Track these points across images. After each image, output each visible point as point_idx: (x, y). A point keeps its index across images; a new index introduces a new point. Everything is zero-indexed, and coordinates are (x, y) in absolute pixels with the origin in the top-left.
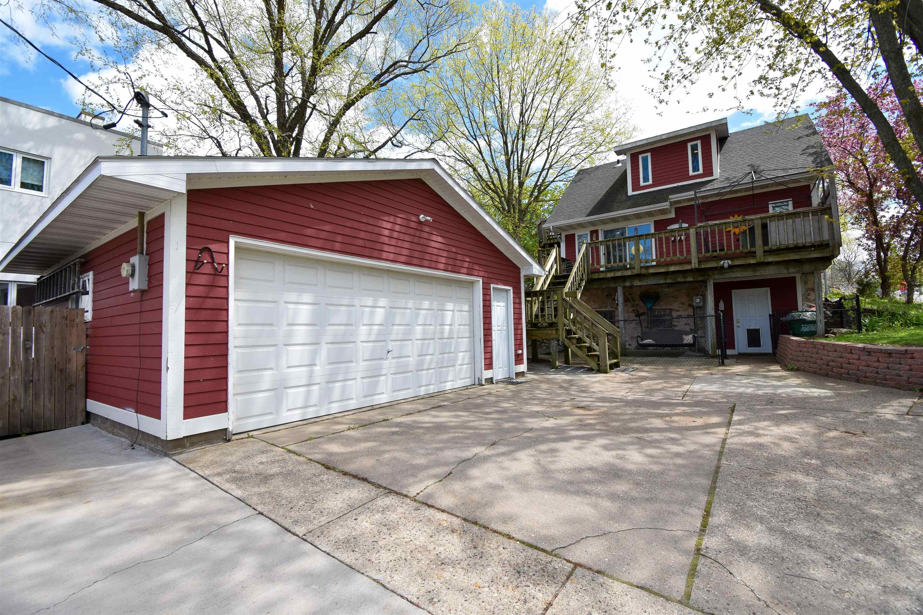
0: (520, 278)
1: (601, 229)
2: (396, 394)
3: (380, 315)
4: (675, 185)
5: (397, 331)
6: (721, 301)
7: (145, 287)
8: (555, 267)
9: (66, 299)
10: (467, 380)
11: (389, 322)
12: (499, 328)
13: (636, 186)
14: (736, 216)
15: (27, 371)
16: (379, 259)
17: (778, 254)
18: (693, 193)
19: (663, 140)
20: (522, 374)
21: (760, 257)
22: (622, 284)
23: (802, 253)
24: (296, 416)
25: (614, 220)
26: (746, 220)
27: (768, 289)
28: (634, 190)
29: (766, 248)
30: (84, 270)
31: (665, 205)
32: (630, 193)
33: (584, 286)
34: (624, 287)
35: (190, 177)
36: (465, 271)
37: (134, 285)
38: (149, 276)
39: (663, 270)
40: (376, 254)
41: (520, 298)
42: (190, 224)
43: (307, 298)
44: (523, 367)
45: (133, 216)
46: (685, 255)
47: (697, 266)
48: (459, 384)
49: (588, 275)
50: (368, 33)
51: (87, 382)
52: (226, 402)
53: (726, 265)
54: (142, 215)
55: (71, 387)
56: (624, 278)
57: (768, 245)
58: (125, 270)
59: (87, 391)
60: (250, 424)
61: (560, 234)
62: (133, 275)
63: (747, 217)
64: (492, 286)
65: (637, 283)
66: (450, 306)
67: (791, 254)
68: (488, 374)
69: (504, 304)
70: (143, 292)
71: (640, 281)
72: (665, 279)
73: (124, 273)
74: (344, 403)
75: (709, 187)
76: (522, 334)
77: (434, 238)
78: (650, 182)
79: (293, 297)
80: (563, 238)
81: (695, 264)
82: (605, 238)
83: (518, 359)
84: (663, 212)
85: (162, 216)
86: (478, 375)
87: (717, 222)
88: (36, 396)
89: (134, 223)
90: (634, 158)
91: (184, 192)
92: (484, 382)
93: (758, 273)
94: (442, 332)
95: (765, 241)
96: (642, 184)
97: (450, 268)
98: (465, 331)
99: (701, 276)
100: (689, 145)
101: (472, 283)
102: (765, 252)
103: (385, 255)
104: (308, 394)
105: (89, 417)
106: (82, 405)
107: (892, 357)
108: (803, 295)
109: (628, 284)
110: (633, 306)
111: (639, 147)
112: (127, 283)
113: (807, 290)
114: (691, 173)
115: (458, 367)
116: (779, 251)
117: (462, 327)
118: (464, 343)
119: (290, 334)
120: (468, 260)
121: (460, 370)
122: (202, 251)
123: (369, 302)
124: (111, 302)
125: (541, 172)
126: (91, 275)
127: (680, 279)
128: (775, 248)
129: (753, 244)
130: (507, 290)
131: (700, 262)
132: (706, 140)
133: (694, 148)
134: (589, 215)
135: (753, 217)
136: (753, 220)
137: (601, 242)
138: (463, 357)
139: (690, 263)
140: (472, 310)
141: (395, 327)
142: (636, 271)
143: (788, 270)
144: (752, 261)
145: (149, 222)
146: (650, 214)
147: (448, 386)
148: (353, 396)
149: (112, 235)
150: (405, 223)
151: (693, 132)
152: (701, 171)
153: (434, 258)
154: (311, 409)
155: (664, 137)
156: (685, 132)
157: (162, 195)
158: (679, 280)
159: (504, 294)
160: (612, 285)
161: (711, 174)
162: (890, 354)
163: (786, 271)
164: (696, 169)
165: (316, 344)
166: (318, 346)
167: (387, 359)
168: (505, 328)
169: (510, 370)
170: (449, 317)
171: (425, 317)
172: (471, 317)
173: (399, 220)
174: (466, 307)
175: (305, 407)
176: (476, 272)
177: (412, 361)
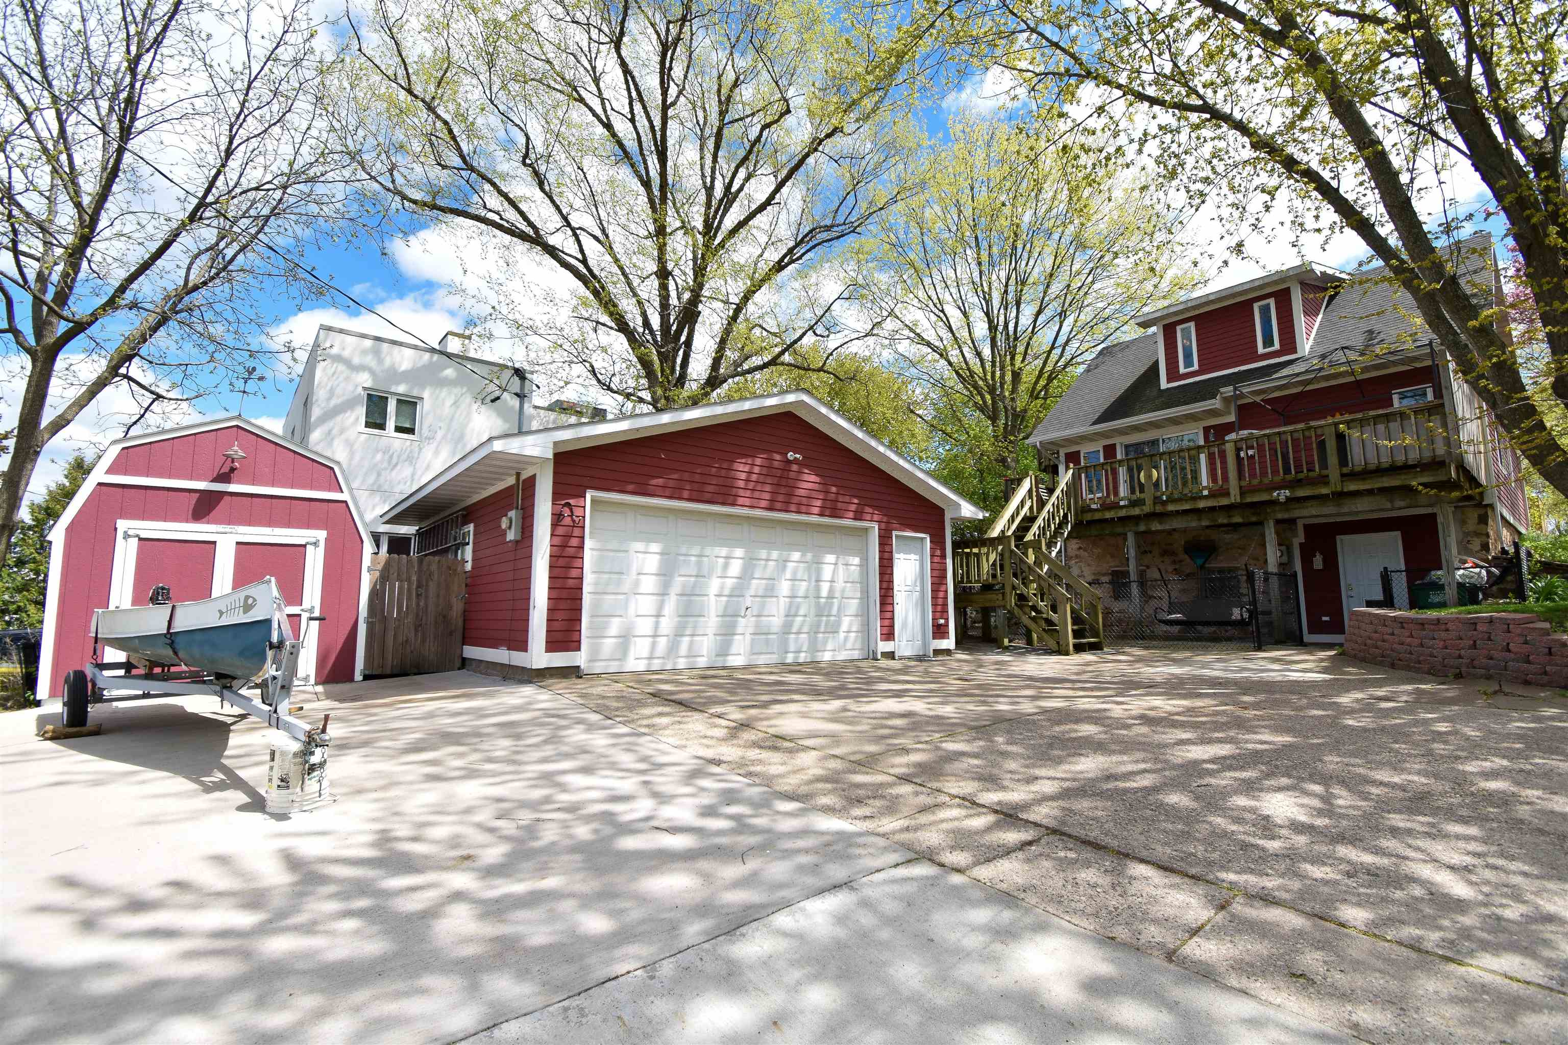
0: (943, 522)
1: (1120, 442)
2: (755, 657)
3: (736, 567)
4: (1236, 370)
5: (756, 585)
6: (1318, 554)
7: (519, 538)
8: (1028, 504)
9: (446, 551)
10: (857, 652)
11: (746, 575)
12: (908, 588)
13: (1173, 374)
14: (1338, 414)
15: (417, 615)
16: (733, 504)
17: (1364, 479)
18: (1231, 388)
19: (1212, 302)
20: (948, 652)
21: (1335, 483)
22: (1133, 528)
23: (1403, 477)
24: (641, 666)
25: (1136, 428)
26: (1311, 427)
27: (1398, 534)
28: (1169, 380)
29: (1345, 470)
30: (465, 523)
31: (1215, 403)
32: (1164, 384)
33: (1069, 533)
34: (1137, 534)
35: (555, 443)
36: (852, 515)
37: (511, 536)
38: (523, 528)
41: (943, 550)
42: (555, 483)
43: (655, 547)
44: (949, 643)
45: (511, 475)
46: (1220, 482)
47: (1238, 500)
48: (842, 656)
49: (1076, 515)
50: (770, 204)
51: (464, 628)
52: (579, 642)
53: (1282, 498)
54: (518, 475)
55: (451, 634)
56: (1136, 519)
57: (1347, 465)
58: (504, 523)
59: (464, 638)
60: (598, 668)
61: (1058, 453)
62: (510, 528)
63: (1313, 423)
64: (894, 533)
65: (1156, 526)
66: (830, 558)
67: (1385, 479)
68: (888, 646)
69: (917, 557)
70: (517, 542)
71: (1161, 523)
72: (1200, 520)
73: (504, 526)
74: (691, 660)
75: (1285, 372)
76: (946, 598)
77: (806, 477)
78: (1196, 367)
79: (640, 546)
80: (1062, 458)
81: (1235, 497)
82: (1127, 454)
83: (940, 631)
84: (1213, 413)
85: (534, 476)
86: (872, 647)
87: (1267, 431)
88: (423, 641)
89: (511, 481)
90: (1169, 331)
91: (551, 456)
92: (879, 657)
93: (1345, 509)
94: (818, 590)
95: (1343, 458)
96: (1182, 370)
97: (827, 512)
98: (854, 590)
99: (1254, 514)
100: (1256, 307)
101: (866, 530)
102: (1343, 475)
103: (741, 501)
104: (654, 645)
105: (464, 663)
106: (458, 651)
107: (1424, 629)
108: (1459, 543)
109: (1142, 528)
110: (1174, 562)
111: (1175, 313)
112: (504, 534)
113: (1467, 534)
114: (1261, 350)
115: (842, 635)
116: (1366, 473)
117: (849, 585)
118: (853, 605)
119: (637, 583)
120: (856, 501)
121: (846, 639)
122: (564, 505)
123: (724, 551)
124: (488, 552)
125: (1050, 352)
126: (471, 527)
127: (1222, 520)
128: (1358, 469)
129: (1324, 465)
130: (922, 539)
131: (1242, 494)
132: (1283, 297)
133: (1265, 311)
134: (1095, 423)
135: (1323, 422)
136: (1321, 427)
137: (1120, 461)
138: (849, 623)
139: (1227, 494)
140: (864, 564)
141: (754, 581)
142: (1147, 509)
143: (1391, 502)
144: (1325, 491)
145: (524, 481)
146: (1192, 417)
147: (827, 656)
148: (705, 653)
149: (492, 490)
150: (766, 463)
151: (1261, 287)
152: (1277, 346)
153: (804, 501)
154: (656, 661)
155: (1212, 298)
156: (1245, 287)
157: (534, 461)
159: (918, 545)
160: (1119, 530)
161: (1294, 350)
162: (1423, 624)
163: (1389, 505)
164: (1268, 342)
165: (663, 595)
166: (666, 597)
167: (745, 616)
168: (918, 589)
169: (925, 645)
170: (827, 572)
171: (795, 572)
172: (861, 573)
173: (758, 461)
174: (856, 560)
175: (650, 658)
176: (868, 517)
177: (776, 622)
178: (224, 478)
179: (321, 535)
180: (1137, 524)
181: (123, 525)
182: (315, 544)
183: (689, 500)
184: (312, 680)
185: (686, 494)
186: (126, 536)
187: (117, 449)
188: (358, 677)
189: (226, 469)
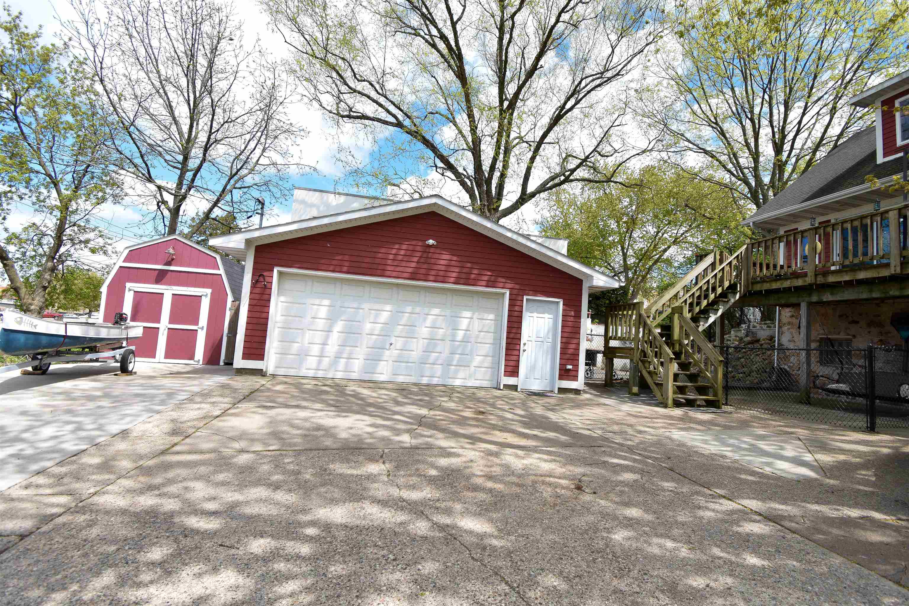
0: (581, 290)
3: (384, 316)
5: (400, 329)
10: (484, 382)
11: (394, 322)
12: (539, 339)
13: (889, 149)
20: (577, 392)
22: (807, 299)
24: (310, 374)
32: (880, 159)
34: (810, 304)
36: (484, 283)
39: (847, 278)
40: (379, 272)
41: (579, 311)
42: (255, 263)
44: (579, 384)
48: (474, 383)
52: (264, 355)
60: (281, 371)
64: (525, 297)
66: (467, 314)
68: (511, 381)
71: (832, 294)
72: (871, 291)
76: (578, 349)
77: (443, 257)
79: (314, 301)
83: (568, 374)
86: (499, 380)
91: (253, 247)
92: (502, 387)
94: (454, 335)
96: (899, 143)
97: (462, 281)
98: (490, 338)
103: (388, 273)
104: (320, 362)
109: (814, 299)
110: (880, 334)
115: (473, 368)
117: (483, 334)
118: (486, 349)
119: (311, 323)
120: (488, 273)
121: (477, 371)
122: (260, 276)
123: (375, 306)
127: (894, 292)
130: (558, 302)
131: (904, 264)
134: (802, 202)
138: (480, 361)
139: (888, 265)
141: (399, 327)
142: (809, 280)
147: (458, 382)
148: (356, 370)
150: (410, 248)
154: (321, 372)
158: (892, 293)
159: (553, 307)
160: (793, 300)
165: (329, 331)
166: (331, 334)
167: (389, 349)
168: (550, 340)
169: (552, 383)
170: (464, 323)
171: (434, 321)
172: (496, 325)
173: (404, 247)
174: (492, 316)
175: (317, 369)
176: (501, 285)
177: (415, 355)
178: (169, 263)
179: (209, 291)
180: (810, 295)
181: (128, 285)
182: (206, 296)
183: (348, 273)
184: (201, 363)
185: (345, 269)
186: (130, 290)
187: (127, 251)
188: (222, 363)
189: (170, 259)
